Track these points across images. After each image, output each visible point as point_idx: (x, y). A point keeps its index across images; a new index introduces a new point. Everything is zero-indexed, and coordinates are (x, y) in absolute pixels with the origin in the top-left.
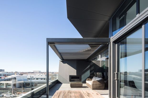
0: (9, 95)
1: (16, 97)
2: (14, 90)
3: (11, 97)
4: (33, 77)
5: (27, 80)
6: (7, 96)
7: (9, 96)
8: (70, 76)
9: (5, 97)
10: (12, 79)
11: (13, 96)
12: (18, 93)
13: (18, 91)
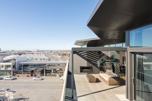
0: (9, 77)
1: (16, 79)
2: (13, 71)
3: (11, 79)
4: (32, 57)
5: (27, 61)
6: (7, 79)
7: (9, 79)
8: (81, 67)
9: (5, 79)
10: (11, 60)
11: (13, 79)
12: (17, 75)
13: (18, 73)
